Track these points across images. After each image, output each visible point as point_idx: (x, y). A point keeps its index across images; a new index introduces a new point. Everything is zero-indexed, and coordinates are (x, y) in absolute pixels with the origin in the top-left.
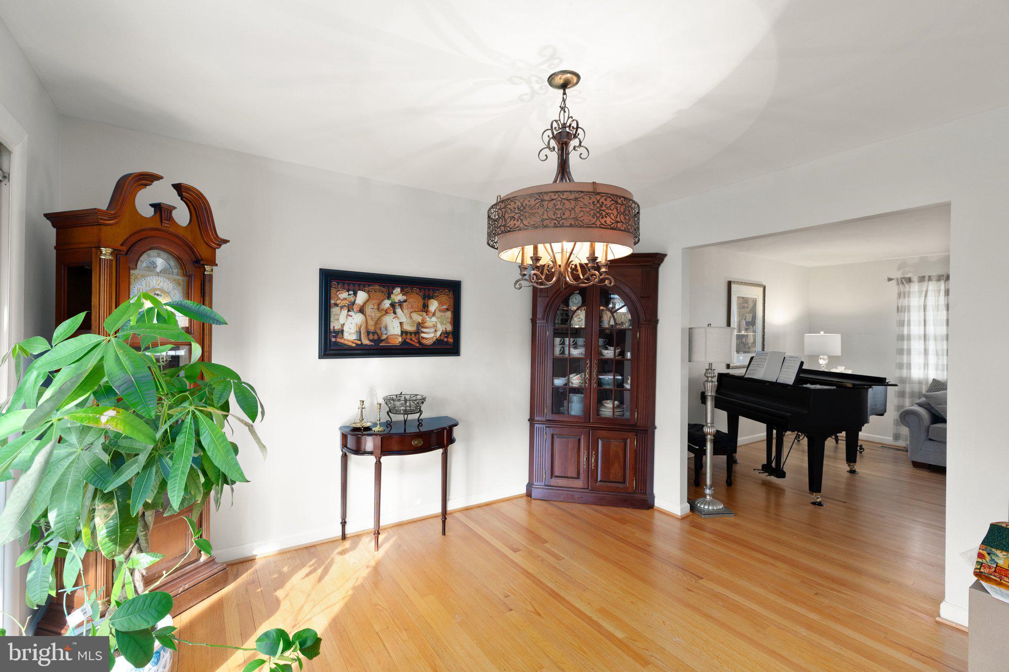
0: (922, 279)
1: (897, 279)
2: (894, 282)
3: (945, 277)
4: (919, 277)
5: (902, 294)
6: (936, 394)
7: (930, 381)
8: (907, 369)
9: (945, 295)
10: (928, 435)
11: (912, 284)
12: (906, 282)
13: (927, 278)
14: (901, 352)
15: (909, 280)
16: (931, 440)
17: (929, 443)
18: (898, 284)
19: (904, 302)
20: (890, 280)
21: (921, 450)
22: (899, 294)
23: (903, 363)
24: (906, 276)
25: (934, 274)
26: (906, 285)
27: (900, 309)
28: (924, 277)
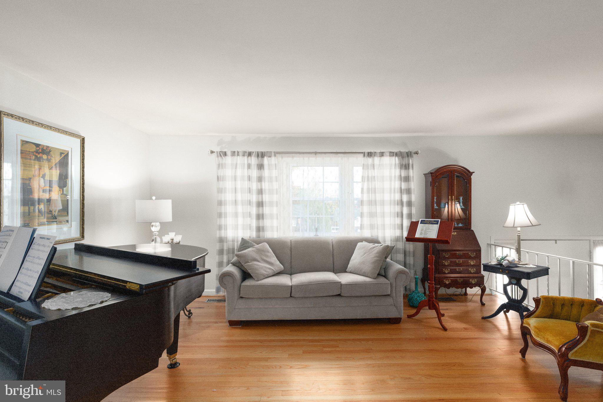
0: (233, 153)
1: (217, 152)
2: (214, 155)
3: (247, 153)
4: (232, 152)
5: (221, 165)
6: (245, 253)
7: (240, 239)
8: (225, 230)
9: (248, 168)
10: (240, 294)
11: (227, 157)
12: (223, 155)
13: (236, 153)
14: (220, 215)
15: (225, 154)
16: (241, 297)
17: (241, 301)
18: (218, 156)
19: (221, 173)
20: (212, 152)
21: (235, 309)
22: (219, 165)
23: (222, 225)
24: (223, 151)
25: (241, 151)
26: (223, 158)
27: (219, 178)
28: (234, 152)
